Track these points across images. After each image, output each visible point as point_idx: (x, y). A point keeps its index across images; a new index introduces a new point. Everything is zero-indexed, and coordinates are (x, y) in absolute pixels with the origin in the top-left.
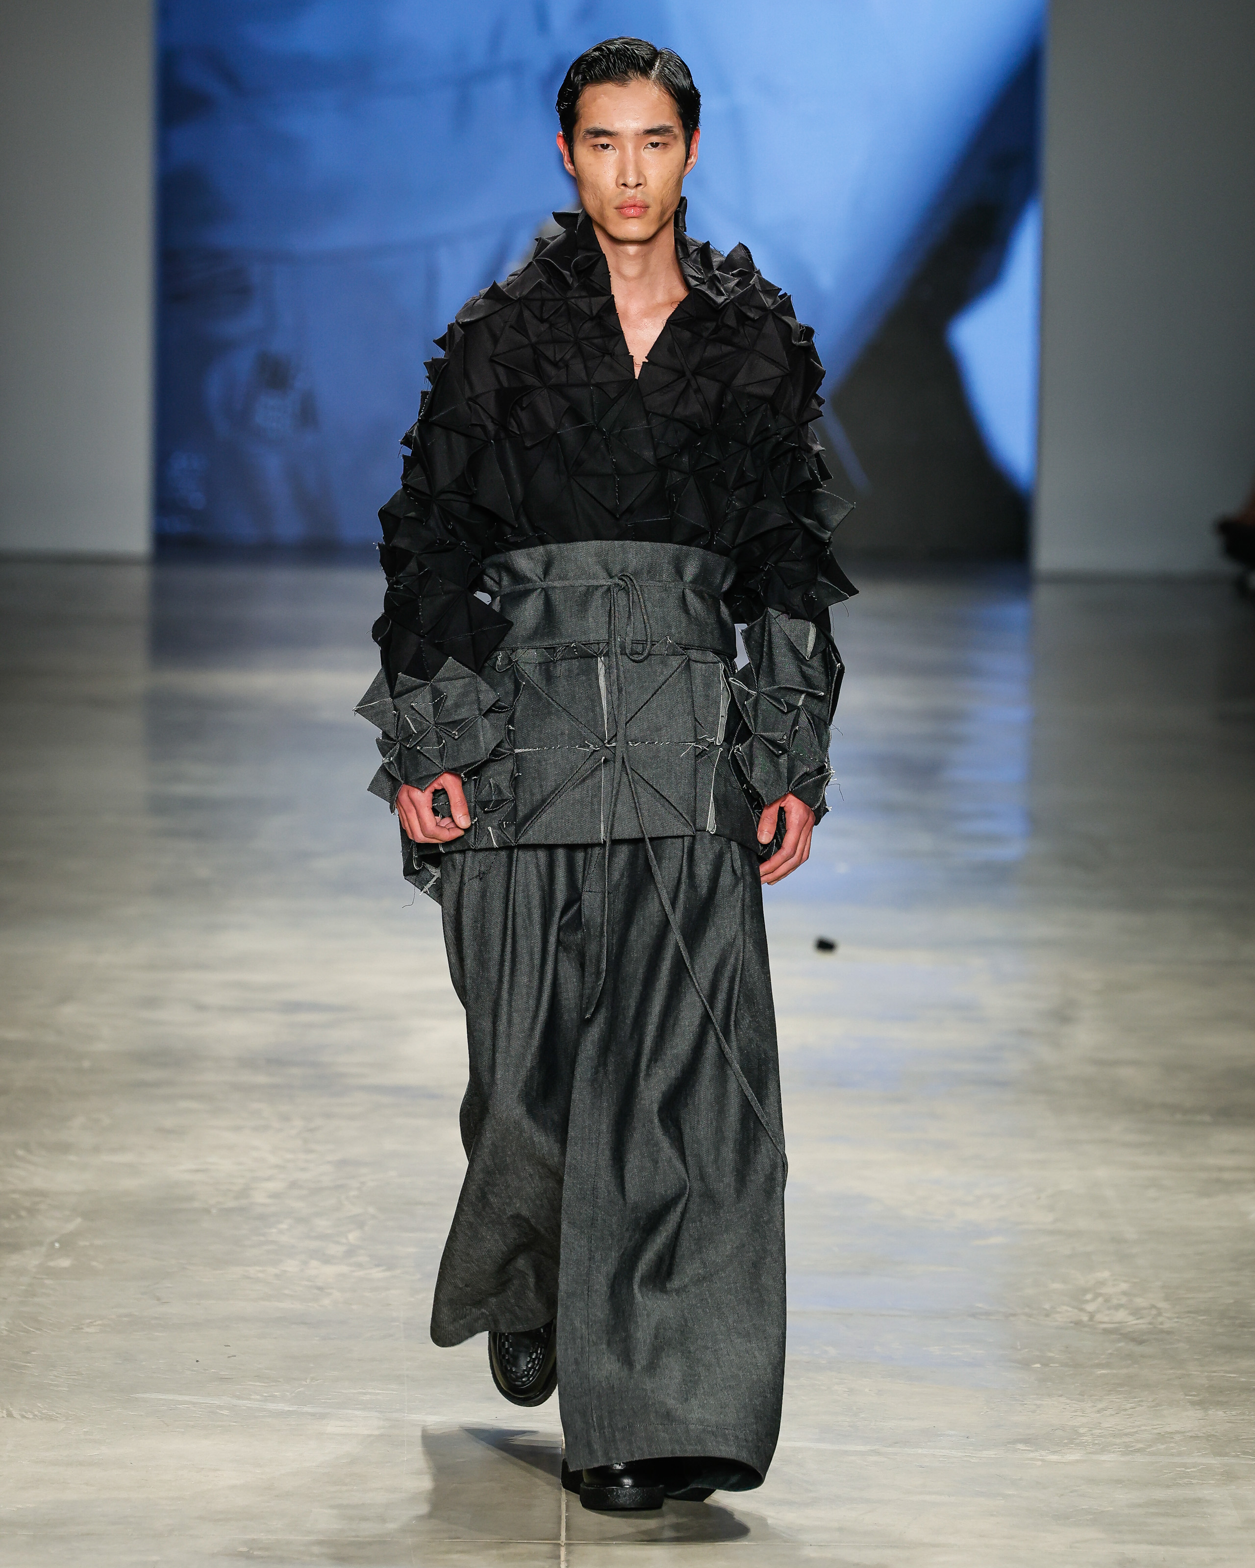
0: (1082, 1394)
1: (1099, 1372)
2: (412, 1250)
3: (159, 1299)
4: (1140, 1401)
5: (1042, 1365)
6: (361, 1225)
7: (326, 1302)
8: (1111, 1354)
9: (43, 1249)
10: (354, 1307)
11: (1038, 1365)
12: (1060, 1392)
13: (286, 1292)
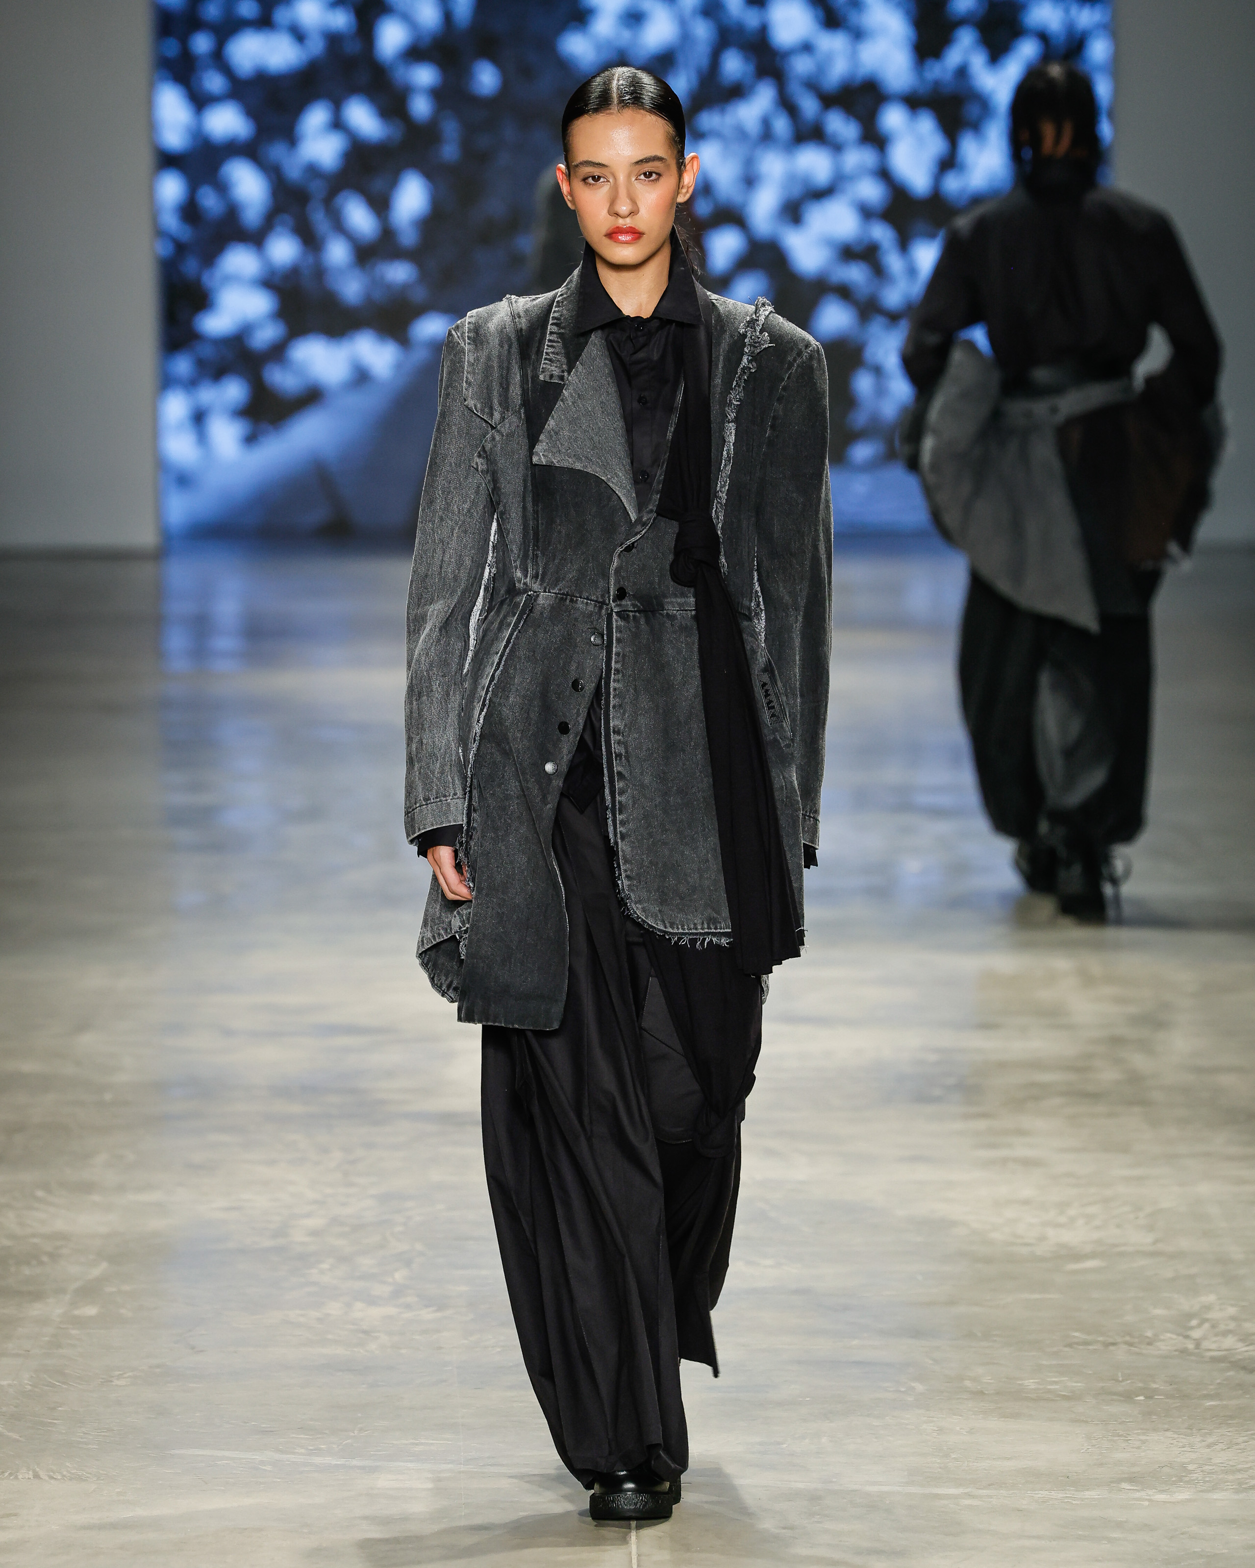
0: (1190, 1428)
1: (1208, 1404)
2: (463, 1288)
3: (193, 1348)
4: (1252, 1434)
5: (1146, 1397)
6: (408, 1263)
7: (373, 1346)
8: (1219, 1384)
9: (67, 1297)
10: (403, 1351)
11: (1142, 1398)
12: (1166, 1426)
13: (330, 1337)
